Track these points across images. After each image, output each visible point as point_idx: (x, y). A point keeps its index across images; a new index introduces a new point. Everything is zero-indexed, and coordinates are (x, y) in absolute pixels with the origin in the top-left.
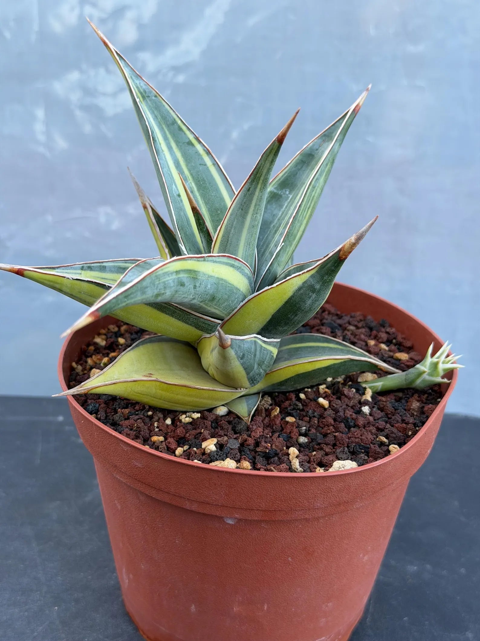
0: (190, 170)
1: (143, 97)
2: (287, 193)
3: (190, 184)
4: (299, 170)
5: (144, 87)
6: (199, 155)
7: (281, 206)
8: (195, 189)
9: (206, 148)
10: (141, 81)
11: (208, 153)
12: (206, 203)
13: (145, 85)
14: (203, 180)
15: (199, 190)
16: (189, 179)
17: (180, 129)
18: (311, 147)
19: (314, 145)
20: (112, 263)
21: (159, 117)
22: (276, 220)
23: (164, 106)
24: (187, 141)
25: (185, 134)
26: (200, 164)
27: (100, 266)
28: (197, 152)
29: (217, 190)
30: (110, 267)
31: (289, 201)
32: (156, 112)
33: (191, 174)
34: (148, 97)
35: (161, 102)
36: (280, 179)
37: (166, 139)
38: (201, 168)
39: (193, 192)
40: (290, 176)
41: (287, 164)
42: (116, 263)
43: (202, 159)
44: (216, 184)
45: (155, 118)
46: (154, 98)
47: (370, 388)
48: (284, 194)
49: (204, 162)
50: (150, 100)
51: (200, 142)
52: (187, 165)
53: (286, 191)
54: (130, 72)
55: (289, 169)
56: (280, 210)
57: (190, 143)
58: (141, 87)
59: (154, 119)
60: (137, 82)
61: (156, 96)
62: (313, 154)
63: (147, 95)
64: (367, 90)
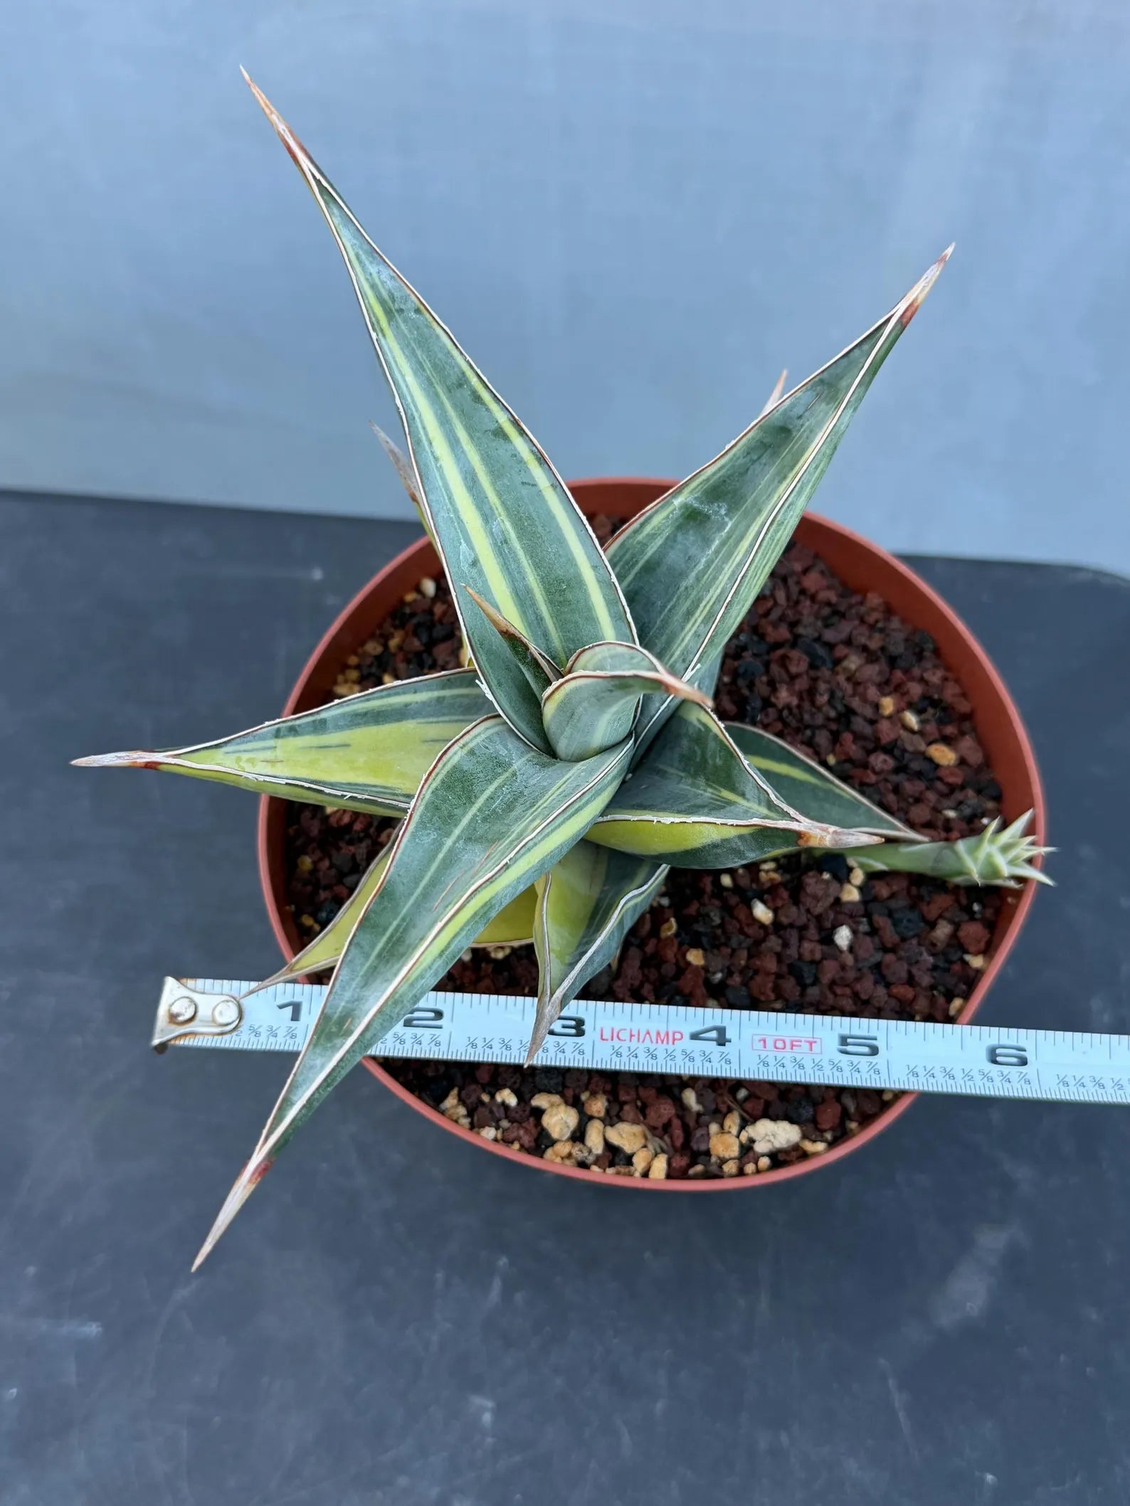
0: (499, 495)
1: (389, 313)
2: (723, 512)
3: (502, 524)
4: (753, 462)
5: (390, 284)
6: (521, 461)
7: (707, 542)
8: (512, 535)
9: (536, 447)
10: (382, 268)
11: (541, 460)
12: (537, 566)
13: (392, 278)
14: (530, 518)
15: (520, 538)
16: (499, 514)
17: (477, 398)
18: (785, 410)
19: (793, 406)
20: (338, 708)
21: (427, 365)
22: (693, 574)
23: (438, 337)
24: (493, 426)
25: (488, 410)
26: (523, 483)
27: (314, 722)
28: (515, 455)
29: (561, 541)
30: (335, 718)
31: (724, 534)
32: (419, 353)
33: (503, 503)
34: (401, 311)
35: (429, 327)
36: (708, 480)
37: (444, 421)
38: (524, 491)
39: (509, 541)
40: (732, 475)
41: (728, 447)
42: (348, 705)
43: (527, 470)
44: (558, 528)
45: (419, 368)
46: (413, 315)
47: (862, 866)
48: (716, 513)
49: (533, 478)
50: (405, 321)
51: (522, 432)
52: (493, 483)
53: (719, 507)
54: (355, 241)
55: (731, 460)
56: (703, 550)
57: (500, 433)
58: (383, 283)
59: (415, 373)
60: (373, 269)
61: (418, 311)
62: (791, 427)
63: (396, 306)
64: (943, 259)
